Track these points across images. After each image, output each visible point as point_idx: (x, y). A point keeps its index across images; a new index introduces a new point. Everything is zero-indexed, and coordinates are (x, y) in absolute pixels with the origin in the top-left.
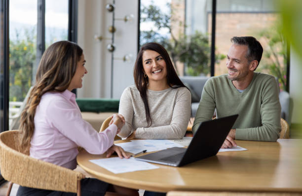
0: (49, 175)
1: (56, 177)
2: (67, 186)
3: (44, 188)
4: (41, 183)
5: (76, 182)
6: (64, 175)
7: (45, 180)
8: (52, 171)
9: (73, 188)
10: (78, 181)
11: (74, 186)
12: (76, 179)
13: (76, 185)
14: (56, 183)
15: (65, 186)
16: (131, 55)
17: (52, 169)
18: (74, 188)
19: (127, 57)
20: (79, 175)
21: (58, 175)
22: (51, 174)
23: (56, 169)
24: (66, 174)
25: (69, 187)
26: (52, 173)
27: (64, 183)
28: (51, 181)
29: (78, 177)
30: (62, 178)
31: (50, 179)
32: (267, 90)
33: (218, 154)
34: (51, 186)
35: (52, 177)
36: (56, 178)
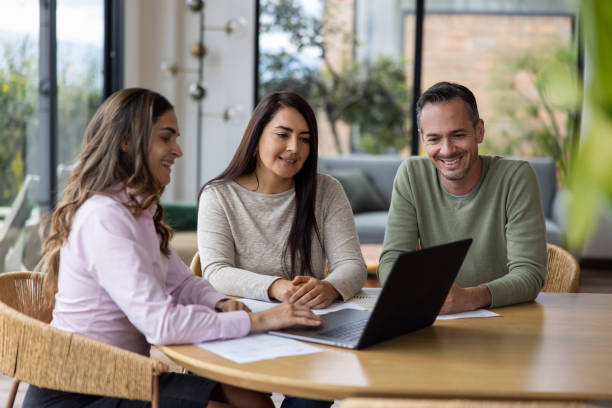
0: (94, 364)
1: (109, 369)
2: (132, 388)
3: (84, 392)
4: (78, 381)
5: (149, 379)
6: (126, 365)
7: (85, 376)
8: (101, 356)
9: (143, 392)
10: (153, 377)
11: (145, 388)
12: (150, 373)
13: (149, 385)
14: (108, 382)
15: (127, 387)
16: (240, 108)
17: (101, 353)
18: (146, 391)
19: (231, 113)
20: (155, 365)
21: (113, 365)
22: (98, 363)
23: (107, 352)
24: (130, 362)
25: (136, 390)
26: (101, 361)
27: (124, 382)
28: (99, 377)
29: (154, 370)
30: (121, 370)
31: (96, 372)
32: (518, 192)
33: (435, 324)
34: (98, 386)
35: (100, 369)
36: (108, 372)
